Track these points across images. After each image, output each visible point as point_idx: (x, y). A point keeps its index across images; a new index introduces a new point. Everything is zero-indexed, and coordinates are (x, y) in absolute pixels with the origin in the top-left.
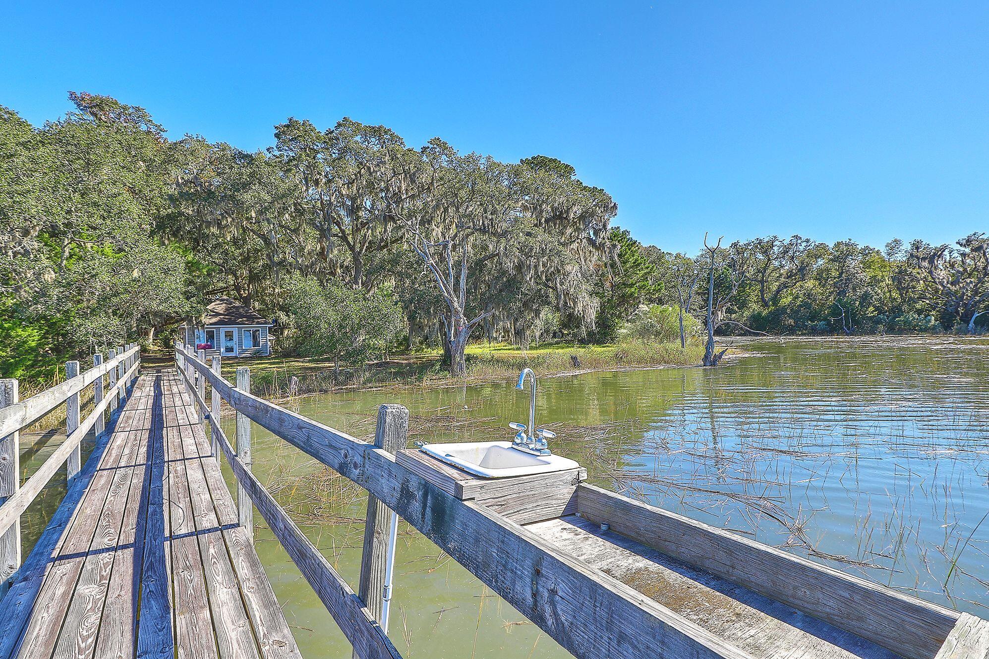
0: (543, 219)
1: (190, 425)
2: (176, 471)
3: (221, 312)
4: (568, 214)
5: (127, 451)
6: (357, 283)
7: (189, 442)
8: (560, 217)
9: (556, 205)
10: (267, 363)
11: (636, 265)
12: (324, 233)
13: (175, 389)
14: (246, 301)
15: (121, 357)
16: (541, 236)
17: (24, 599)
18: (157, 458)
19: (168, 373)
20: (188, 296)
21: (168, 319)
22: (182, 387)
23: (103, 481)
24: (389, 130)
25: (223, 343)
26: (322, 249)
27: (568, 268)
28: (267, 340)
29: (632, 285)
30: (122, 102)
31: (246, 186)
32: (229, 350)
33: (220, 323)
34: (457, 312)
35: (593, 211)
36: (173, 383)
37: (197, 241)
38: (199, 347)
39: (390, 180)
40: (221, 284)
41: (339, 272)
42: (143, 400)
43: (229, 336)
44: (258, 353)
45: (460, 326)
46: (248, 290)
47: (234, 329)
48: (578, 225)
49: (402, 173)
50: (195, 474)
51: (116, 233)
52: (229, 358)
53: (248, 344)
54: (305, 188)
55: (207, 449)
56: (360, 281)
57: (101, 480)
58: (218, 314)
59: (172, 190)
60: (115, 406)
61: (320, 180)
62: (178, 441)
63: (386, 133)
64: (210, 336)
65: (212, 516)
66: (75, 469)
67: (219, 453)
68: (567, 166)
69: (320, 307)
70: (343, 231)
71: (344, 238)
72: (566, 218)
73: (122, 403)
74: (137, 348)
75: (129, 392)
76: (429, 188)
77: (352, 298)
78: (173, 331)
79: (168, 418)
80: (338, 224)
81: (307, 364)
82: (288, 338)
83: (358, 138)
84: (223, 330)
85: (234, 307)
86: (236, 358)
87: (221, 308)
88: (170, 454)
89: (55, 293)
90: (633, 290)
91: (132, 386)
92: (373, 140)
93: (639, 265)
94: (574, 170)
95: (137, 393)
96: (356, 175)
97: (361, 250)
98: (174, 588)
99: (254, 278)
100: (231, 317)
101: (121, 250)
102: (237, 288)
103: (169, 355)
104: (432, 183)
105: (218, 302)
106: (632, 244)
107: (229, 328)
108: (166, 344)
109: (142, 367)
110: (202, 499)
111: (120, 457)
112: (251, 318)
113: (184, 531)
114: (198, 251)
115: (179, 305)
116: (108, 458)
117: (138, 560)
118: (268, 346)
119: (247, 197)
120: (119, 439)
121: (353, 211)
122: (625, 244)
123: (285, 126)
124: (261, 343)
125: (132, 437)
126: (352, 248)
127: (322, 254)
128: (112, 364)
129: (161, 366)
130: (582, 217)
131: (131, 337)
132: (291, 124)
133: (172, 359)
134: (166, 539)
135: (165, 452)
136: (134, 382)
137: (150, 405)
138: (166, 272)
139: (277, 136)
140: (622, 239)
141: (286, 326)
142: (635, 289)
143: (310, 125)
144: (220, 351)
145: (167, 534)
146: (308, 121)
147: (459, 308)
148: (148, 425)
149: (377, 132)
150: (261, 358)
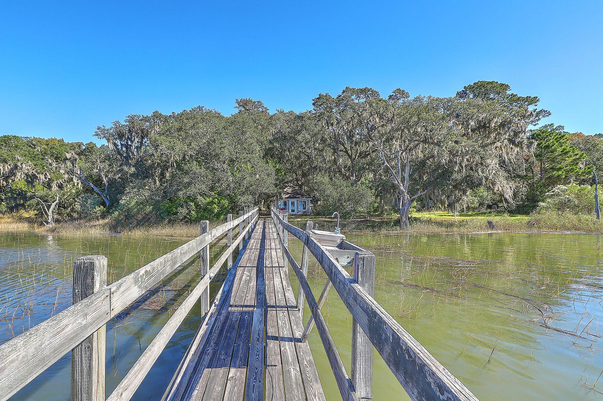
0: (470, 130)
1: (274, 239)
2: (268, 252)
3: (290, 192)
4: (489, 124)
5: (255, 245)
6: (353, 176)
7: (273, 244)
8: (484, 127)
9: (480, 119)
10: (309, 218)
11: (565, 153)
12: (335, 151)
13: (270, 226)
14: (301, 186)
15: (253, 211)
16: (464, 141)
17: (234, 272)
18: (263, 247)
19: (268, 221)
20: (276, 185)
21: (268, 196)
22: (273, 226)
23: (248, 252)
24: (371, 89)
25: (291, 207)
26: (335, 158)
27: (489, 161)
28: (310, 206)
29: (560, 169)
30: (253, 101)
31: (299, 132)
32: (293, 211)
33: (289, 197)
34: (403, 192)
35: (510, 120)
36: (270, 224)
37: (281, 159)
38: (280, 209)
39: (369, 118)
40: (290, 178)
41: (343, 170)
42: (259, 229)
43: (293, 203)
44: (305, 213)
45: (405, 200)
46: (302, 181)
47: (295, 200)
48: (499, 130)
49: (375, 114)
50: (274, 253)
51: (251, 160)
52: (293, 215)
53: (301, 208)
54: (327, 127)
55: (278, 247)
56: (355, 175)
57: (248, 251)
58: (288, 193)
59: (271, 138)
60: (250, 230)
61: (334, 123)
62: (269, 243)
63: (369, 91)
64: (285, 204)
65: (277, 264)
66: (241, 247)
67: (282, 248)
68: (502, 85)
69: (330, 190)
70: (346, 148)
71: (346, 152)
72: (489, 127)
73: (253, 230)
74: (258, 208)
75: (255, 226)
76: (391, 120)
77: (345, 185)
78: (271, 201)
79: (267, 236)
80: (343, 145)
81: (327, 219)
82: (320, 205)
83: (354, 97)
84: (291, 200)
85: (295, 190)
86: (296, 215)
87: (289, 190)
88: (267, 247)
89: (232, 186)
90: (560, 173)
91: (256, 224)
92: (362, 96)
93: (567, 153)
94: (509, 87)
95: (257, 227)
96: (351, 118)
97: (355, 157)
98: (266, 277)
99: (304, 175)
100: (294, 195)
101: (253, 167)
102: (297, 180)
103: (269, 212)
104: (393, 117)
105: (289, 187)
106: (560, 138)
107: (293, 200)
108: (269, 208)
109: (259, 217)
110: (275, 259)
111: (252, 246)
112: (303, 195)
113: (269, 266)
114: (281, 163)
115: (272, 190)
116: (249, 246)
117: (257, 270)
118: (310, 210)
119: (299, 138)
120: (252, 241)
121: (350, 138)
122: (554, 138)
123: (317, 99)
124: (307, 208)
125: (256, 241)
126: (350, 157)
127: (335, 162)
128: (250, 214)
129: (266, 217)
130: (502, 125)
131: (256, 204)
132: (320, 97)
133: (270, 214)
134: (264, 267)
135: (266, 246)
136: (256, 223)
137: (261, 232)
138: (268, 175)
139: (314, 104)
140: (550, 135)
141: (319, 200)
142: (563, 172)
143: (329, 96)
144: (289, 211)
145: (265, 266)
146: (328, 94)
147: (404, 190)
148: (261, 238)
149: (364, 91)
150: (306, 215)
